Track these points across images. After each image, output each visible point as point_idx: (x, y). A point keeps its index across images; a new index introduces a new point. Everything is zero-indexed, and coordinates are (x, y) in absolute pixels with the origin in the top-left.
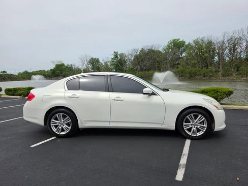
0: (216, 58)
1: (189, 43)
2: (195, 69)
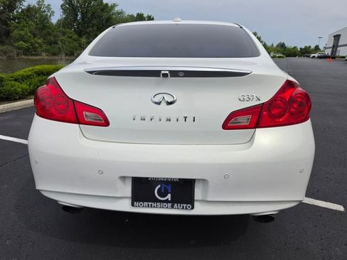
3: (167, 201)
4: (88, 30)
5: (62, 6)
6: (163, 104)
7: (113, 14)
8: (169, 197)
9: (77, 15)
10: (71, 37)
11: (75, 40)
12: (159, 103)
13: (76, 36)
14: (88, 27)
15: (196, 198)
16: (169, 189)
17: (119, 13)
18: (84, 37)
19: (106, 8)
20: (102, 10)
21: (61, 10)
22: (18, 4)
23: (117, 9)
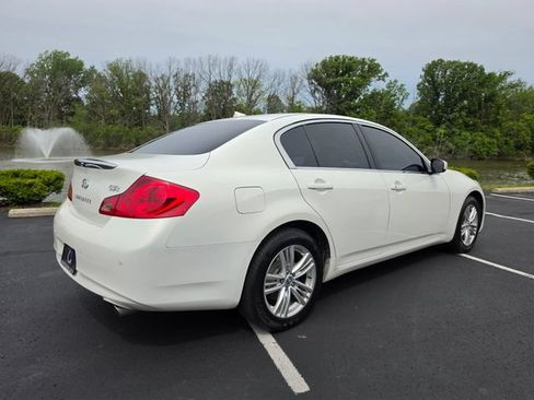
0: (154, 110)
1: (92, 68)
2: (117, 128)
4: (451, 116)
5: (418, 86)
7: (503, 88)
9: (438, 95)
10: (422, 128)
11: (428, 131)
13: (431, 125)
14: (452, 111)
17: (512, 86)
18: (444, 126)
20: (482, 84)
21: (417, 91)
22: (362, 90)
23: (510, 80)
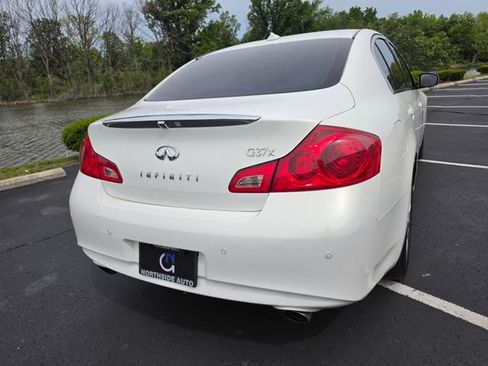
3: (170, 273)
5: (249, 16)
6: (166, 159)
7: (316, 15)
8: (173, 268)
9: (267, 25)
12: (161, 158)
15: (199, 274)
16: (173, 259)
17: (323, 13)
19: (305, 9)
20: (300, 12)
21: (248, 21)
22: (199, 22)
23: (321, 7)
